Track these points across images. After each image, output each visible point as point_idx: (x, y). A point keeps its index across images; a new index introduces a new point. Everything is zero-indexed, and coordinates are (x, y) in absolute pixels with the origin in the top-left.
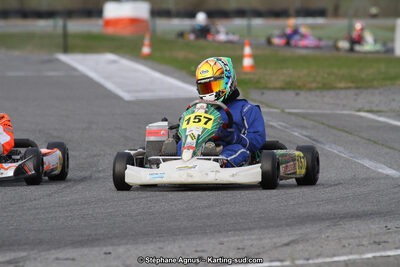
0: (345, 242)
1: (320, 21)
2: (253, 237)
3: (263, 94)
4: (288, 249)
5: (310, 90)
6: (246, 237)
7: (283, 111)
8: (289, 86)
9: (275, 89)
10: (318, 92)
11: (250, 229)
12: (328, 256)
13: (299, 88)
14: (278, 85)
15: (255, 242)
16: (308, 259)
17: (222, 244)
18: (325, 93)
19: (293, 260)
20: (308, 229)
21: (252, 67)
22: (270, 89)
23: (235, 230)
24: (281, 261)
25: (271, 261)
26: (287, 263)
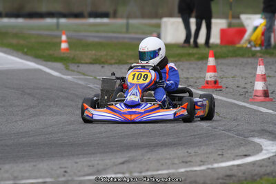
0: (162, 162)
1: (105, 20)
2: (98, 159)
3: (78, 66)
4: (125, 166)
5: (111, 64)
6: (92, 159)
7: (95, 78)
8: (95, 61)
9: (86, 63)
10: (116, 66)
11: (94, 154)
12: (154, 171)
13: (103, 63)
14: (88, 61)
15: (100, 162)
16: (141, 172)
17: (76, 163)
18: (121, 66)
19: (131, 173)
20: (133, 154)
21: (67, 49)
22: (82, 63)
23: (84, 154)
24: (123, 173)
25: (116, 173)
26: (127, 175)
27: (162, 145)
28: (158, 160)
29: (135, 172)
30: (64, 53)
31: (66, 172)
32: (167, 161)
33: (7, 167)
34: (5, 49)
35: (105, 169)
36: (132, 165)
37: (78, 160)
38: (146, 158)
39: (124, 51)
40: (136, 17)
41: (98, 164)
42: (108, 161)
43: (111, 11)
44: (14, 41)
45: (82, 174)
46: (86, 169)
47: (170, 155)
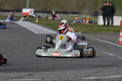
1: (76, 15)
2: (86, 70)
4: (97, 74)
5: (82, 33)
6: (84, 70)
16: (104, 77)
24: (98, 77)
27: (108, 66)
29: (102, 77)
31: (77, 75)
33: (55, 73)
35: (90, 75)
36: (99, 73)
37: (79, 71)
38: (104, 71)
39: (86, 28)
41: (87, 73)
42: (90, 72)
44: (45, 22)
45: (83, 76)
46: (84, 75)
47: (112, 70)
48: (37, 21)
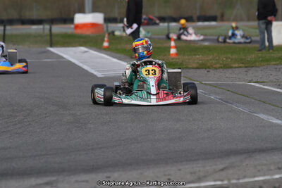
0: (259, 168)
1: (213, 23)
4: (224, 173)
5: (216, 68)
6: (194, 166)
7: (201, 83)
8: (201, 66)
9: (193, 68)
10: (221, 70)
12: (251, 177)
13: (209, 68)
14: (195, 66)
15: (201, 169)
16: (238, 179)
17: (180, 170)
18: (226, 71)
19: (229, 180)
20: (233, 159)
21: (176, 54)
22: (190, 68)
24: (222, 181)
25: (215, 181)
26: (226, 182)
27: (260, 151)
28: (255, 166)
29: (233, 179)
30: (173, 59)
31: (169, 179)
32: (264, 167)
33: (116, 175)
34: (118, 55)
35: (205, 176)
36: (231, 171)
37: (181, 167)
38: (244, 164)
39: (229, 55)
40: (241, 20)
41: (199, 171)
42: (209, 168)
43: (218, 14)
46: (188, 176)
47: (267, 160)
48: (106, 44)
